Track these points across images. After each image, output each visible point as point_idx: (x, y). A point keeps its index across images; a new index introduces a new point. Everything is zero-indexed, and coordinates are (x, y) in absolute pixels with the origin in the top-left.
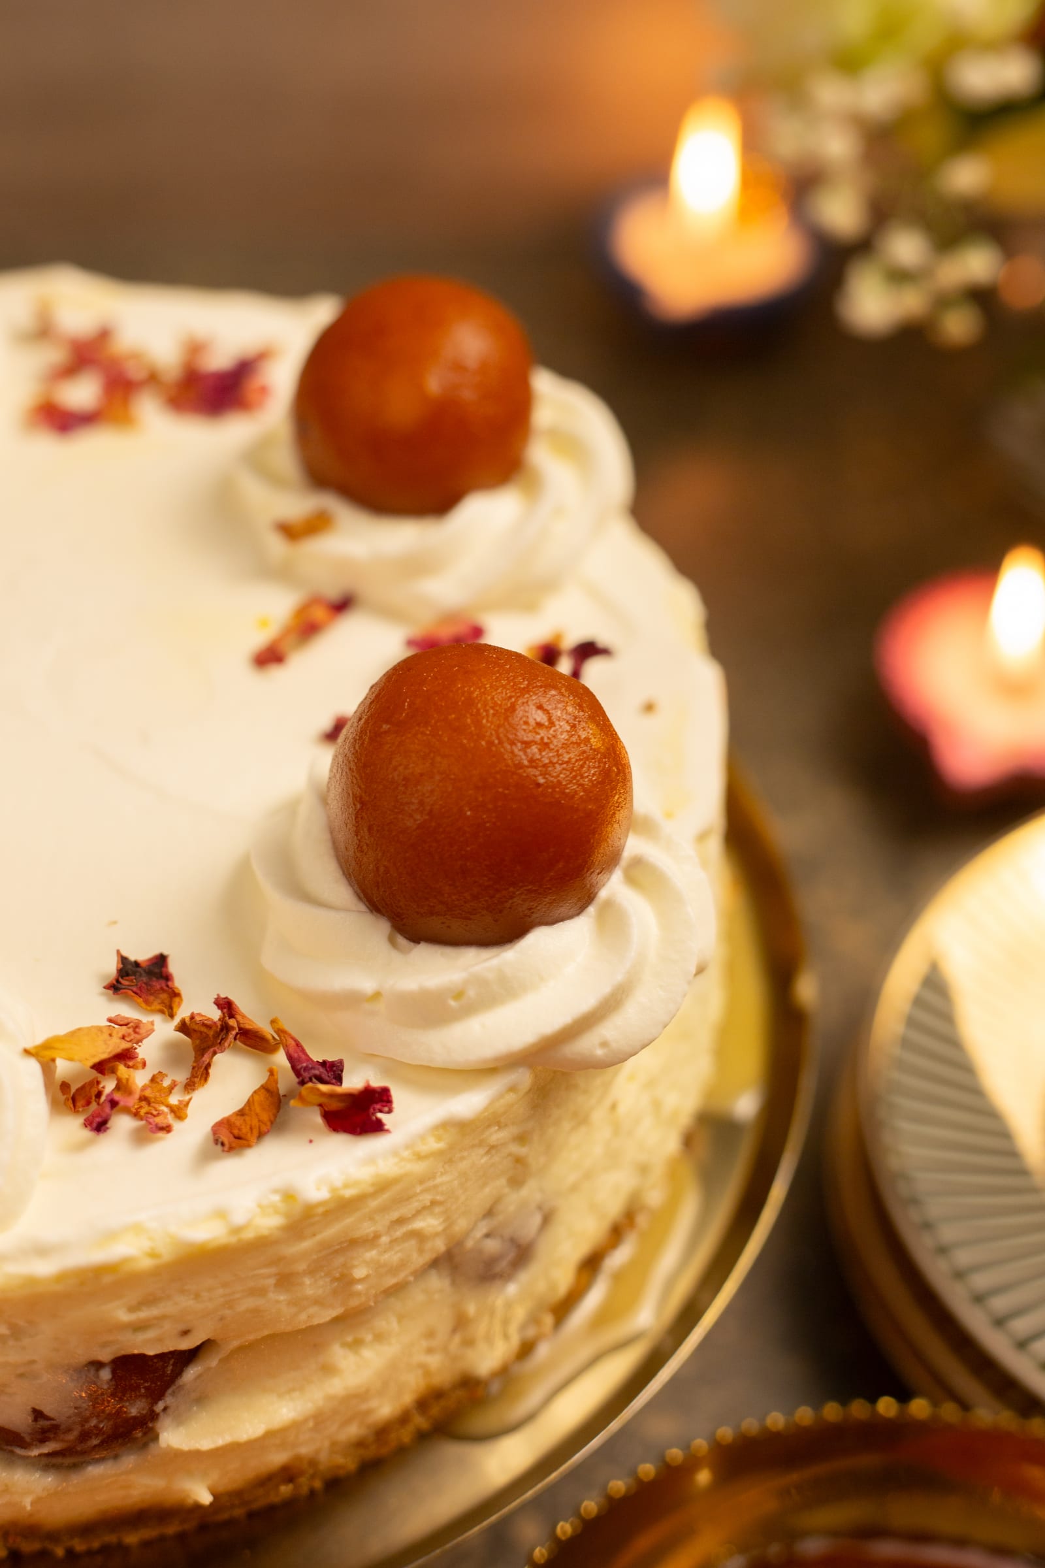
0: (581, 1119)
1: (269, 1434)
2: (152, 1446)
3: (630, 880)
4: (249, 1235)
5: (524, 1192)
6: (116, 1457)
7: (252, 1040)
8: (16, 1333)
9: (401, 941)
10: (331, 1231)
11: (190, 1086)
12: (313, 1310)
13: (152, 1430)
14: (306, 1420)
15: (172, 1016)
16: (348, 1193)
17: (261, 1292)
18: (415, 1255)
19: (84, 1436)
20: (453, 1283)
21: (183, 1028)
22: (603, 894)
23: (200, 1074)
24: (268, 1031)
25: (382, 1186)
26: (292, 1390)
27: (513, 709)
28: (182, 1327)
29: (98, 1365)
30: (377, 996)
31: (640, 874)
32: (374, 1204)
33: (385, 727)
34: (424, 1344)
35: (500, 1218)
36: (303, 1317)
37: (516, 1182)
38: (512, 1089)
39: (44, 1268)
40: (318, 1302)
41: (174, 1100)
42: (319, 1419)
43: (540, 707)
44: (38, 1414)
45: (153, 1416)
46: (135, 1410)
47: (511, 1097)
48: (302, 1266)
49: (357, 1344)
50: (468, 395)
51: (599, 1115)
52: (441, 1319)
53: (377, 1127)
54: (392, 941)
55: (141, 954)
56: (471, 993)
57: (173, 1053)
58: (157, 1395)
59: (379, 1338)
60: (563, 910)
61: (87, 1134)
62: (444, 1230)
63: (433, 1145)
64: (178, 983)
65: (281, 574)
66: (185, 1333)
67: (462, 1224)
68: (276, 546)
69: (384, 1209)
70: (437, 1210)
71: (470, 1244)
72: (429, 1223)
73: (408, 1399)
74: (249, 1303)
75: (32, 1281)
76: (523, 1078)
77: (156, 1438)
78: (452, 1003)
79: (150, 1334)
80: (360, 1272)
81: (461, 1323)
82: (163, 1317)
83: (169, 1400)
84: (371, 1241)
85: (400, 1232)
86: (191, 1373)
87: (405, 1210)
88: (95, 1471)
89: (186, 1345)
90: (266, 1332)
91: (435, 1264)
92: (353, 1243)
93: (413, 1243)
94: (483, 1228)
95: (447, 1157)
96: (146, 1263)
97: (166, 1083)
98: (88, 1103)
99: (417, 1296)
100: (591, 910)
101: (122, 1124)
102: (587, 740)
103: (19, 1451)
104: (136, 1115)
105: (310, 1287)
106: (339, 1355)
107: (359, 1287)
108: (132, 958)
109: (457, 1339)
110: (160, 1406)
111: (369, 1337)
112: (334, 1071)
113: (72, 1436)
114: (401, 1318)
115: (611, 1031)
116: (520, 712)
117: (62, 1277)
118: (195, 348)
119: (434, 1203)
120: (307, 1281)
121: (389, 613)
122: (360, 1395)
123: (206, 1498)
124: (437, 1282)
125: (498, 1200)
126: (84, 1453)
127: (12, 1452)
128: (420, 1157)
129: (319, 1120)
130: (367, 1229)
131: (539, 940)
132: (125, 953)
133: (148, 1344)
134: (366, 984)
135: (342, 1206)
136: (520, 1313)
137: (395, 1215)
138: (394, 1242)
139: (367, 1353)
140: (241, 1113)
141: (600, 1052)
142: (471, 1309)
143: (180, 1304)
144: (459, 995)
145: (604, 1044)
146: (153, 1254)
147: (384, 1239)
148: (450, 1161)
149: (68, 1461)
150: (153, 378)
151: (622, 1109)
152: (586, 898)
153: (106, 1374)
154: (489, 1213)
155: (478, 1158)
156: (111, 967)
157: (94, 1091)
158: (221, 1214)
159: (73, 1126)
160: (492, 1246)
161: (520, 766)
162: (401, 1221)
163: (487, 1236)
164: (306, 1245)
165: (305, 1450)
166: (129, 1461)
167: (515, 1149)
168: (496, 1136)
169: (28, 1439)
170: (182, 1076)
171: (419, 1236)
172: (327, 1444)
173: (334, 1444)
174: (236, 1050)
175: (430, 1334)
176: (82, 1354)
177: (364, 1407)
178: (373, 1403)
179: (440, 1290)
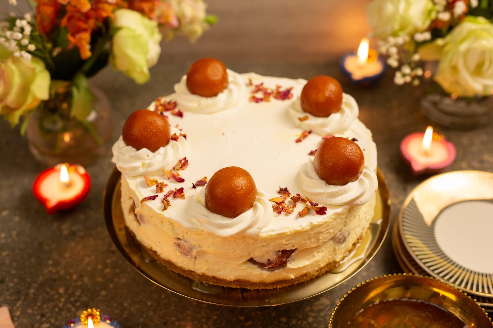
0: (355, 217)
1: (304, 267)
2: (286, 268)
3: (364, 176)
4: (305, 229)
5: (346, 228)
6: (280, 269)
7: (303, 201)
8: (268, 245)
9: (327, 184)
10: (317, 230)
11: (293, 207)
12: (313, 244)
13: (286, 264)
14: (310, 265)
15: (289, 197)
16: (320, 223)
17: (305, 240)
18: (329, 236)
19: (276, 264)
20: (334, 243)
21: (292, 198)
22: (360, 178)
23: (295, 206)
24: (306, 199)
25: (325, 223)
26: (308, 259)
27: (346, 147)
28: (293, 245)
29: (279, 251)
30: (324, 193)
31: (366, 175)
32: (324, 226)
33: (326, 150)
34: (329, 253)
35: (342, 232)
36: (311, 245)
37: (345, 226)
38: (345, 209)
39: (274, 233)
40: (314, 243)
41: (291, 209)
42: (312, 265)
43: (351, 147)
44: (269, 260)
45: (286, 261)
46: (284, 260)
47: (345, 210)
48: (312, 236)
49: (318, 252)
50: (332, 96)
51: (357, 217)
52: (331, 249)
53: (325, 213)
54: (326, 184)
55: (283, 187)
56: (339, 192)
57: (290, 202)
58: (288, 258)
59: (322, 251)
60: (354, 180)
61: (277, 214)
62: (334, 233)
63: (333, 217)
64: (290, 192)
65: (299, 127)
66: (293, 246)
67: (336, 232)
68: (298, 122)
69: (325, 227)
70: (333, 229)
71: (337, 236)
72: (331, 231)
73: (325, 263)
74: (303, 242)
75: (271, 235)
76: (347, 207)
77: (287, 266)
78: (336, 194)
79: (288, 246)
80: (321, 238)
81: (335, 250)
82: (290, 243)
83: (289, 259)
84: (322, 233)
85: (327, 232)
86: (293, 254)
87: (328, 228)
88: (276, 271)
89: (293, 249)
90: (305, 248)
91: (331, 239)
92: (320, 233)
93: (329, 234)
94: (339, 233)
95: (335, 219)
96: (289, 233)
97: (289, 207)
98: (277, 210)
99: (328, 244)
100: (358, 180)
101: (283, 213)
102: (358, 152)
103: (264, 267)
104: (285, 212)
105: (313, 240)
106: (315, 253)
107: (320, 241)
108: (282, 188)
109: (334, 253)
110: (288, 259)
111: (320, 251)
112: (317, 205)
113: (274, 264)
114: (326, 248)
115: (361, 200)
116: (347, 147)
117: (276, 235)
118: (278, 87)
119: (333, 227)
120: (313, 239)
121: (318, 134)
122: (318, 261)
123: (293, 277)
124: (331, 242)
125: (342, 228)
126: (274, 268)
127: (263, 268)
128: (331, 219)
129: (315, 213)
130: (322, 230)
131: (350, 185)
132: (281, 187)
133: (288, 248)
134: (322, 191)
135: (319, 226)
136: (343, 250)
137: (327, 228)
139: (320, 254)
140: (303, 211)
141: (360, 203)
142: (336, 248)
143: (293, 241)
144: (337, 193)
145: (360, 202)
146: (290, 232)
147: (325, 233)
148: (335, 220)
149: (272, 269)
150: (272, 93)
151: (361, 217)
152: (357, 178)
153: (280, 253)
154: (340, 231)
155: (339, 220)
156: (279, 190)
157: (279, 207)
158: (301, 226)
159: (275, 213)
160: (341, 237)
161: (348, 156)
162: (327, 230)
163: (340, 235)
164: (313, 232)
165: (309, 271)
166: (282, 269)
167: (345, 219)
168: (343, 217)
169: (266, 265)
170: (292, 206)
171: (330, 233)
173: (313, 270)
174: (300, 202)
175: (330, 252)
176: (277, 250)
177: (319, 264)
178: (320, 263)
179: (332, 244)
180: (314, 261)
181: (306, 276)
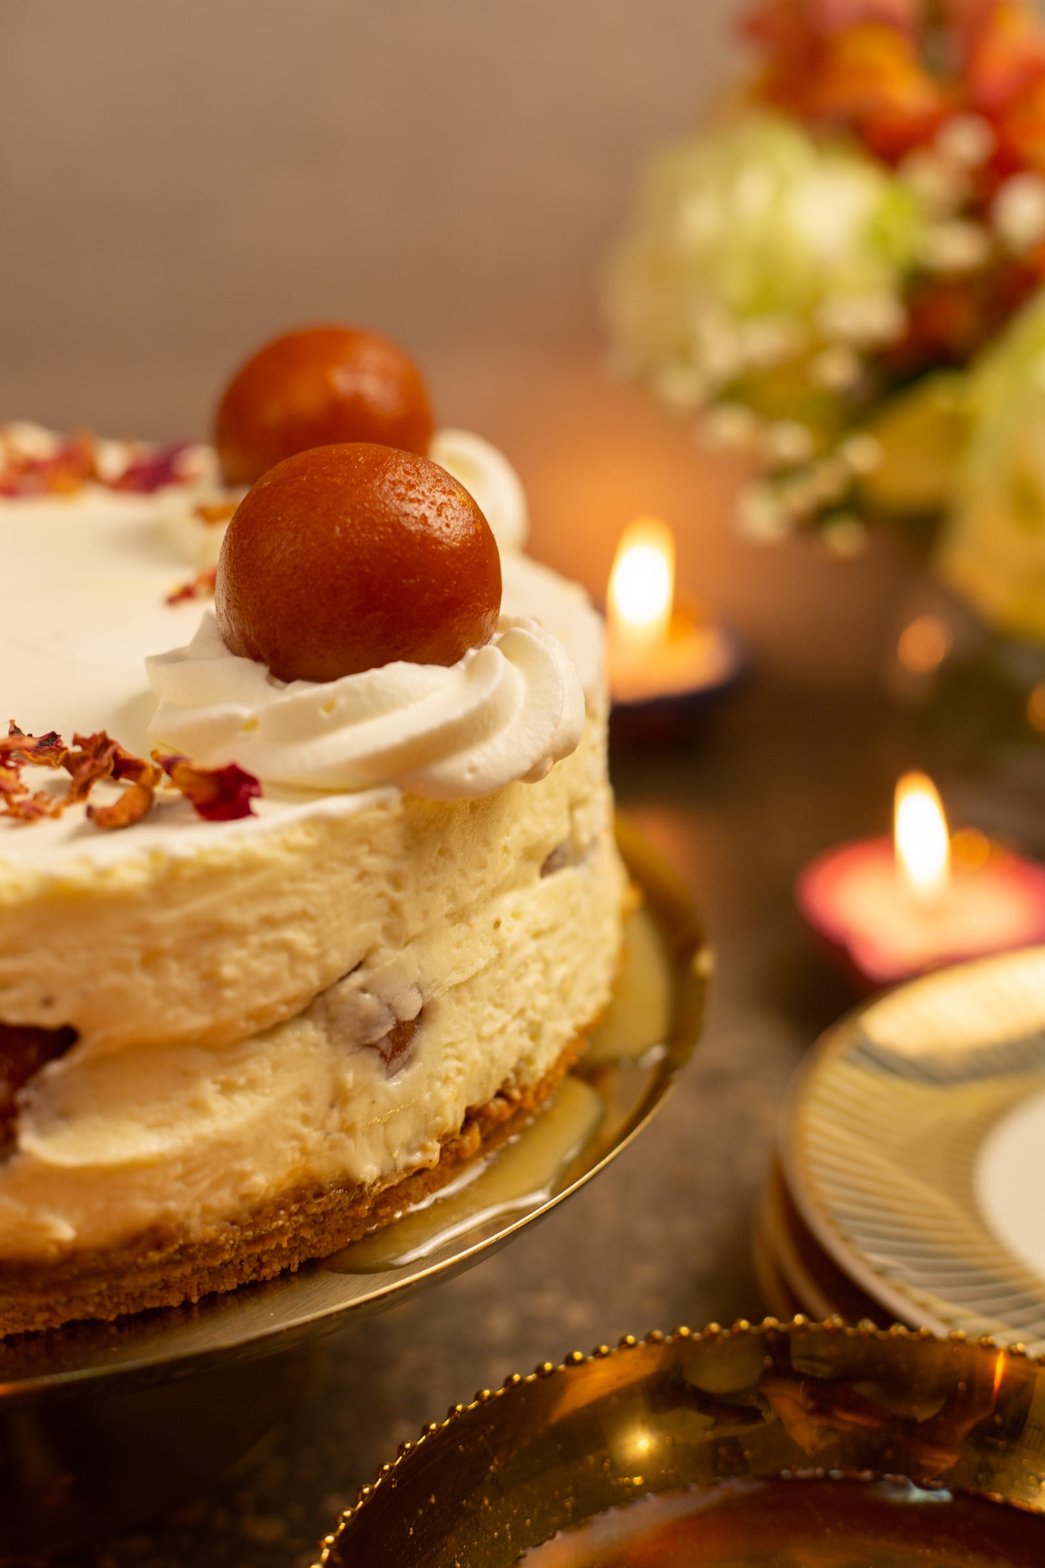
1: (135, 1165)
2: (13, 1160)
3: (508, 652)
5: (403, 954)
7: (133, 773)
9: (279, 683)
10: (198, 905)
11: (69, 799)
12: (181, 1010)
13: (11, 1129)
17: (123, 966)
18: (286, 977)
20: (330, 1040)
22: (474, 657)
23: (80, 794)
24: (149, 760)
30: (252, 722)
32: (241, 885)
34: (301, 1108)
35: (377, 970)
36: (170, 1014)
37: (392, 937)
38: (383, 806)
40: (185, 1000)
41: (52, 807)
42: (188, 1167)
45: (12, 1110)
47: (381, 815)
49: (228, 1088)
52: (317, 1081)
53: (247, 813)
54: (269, 682)
55: (38, 731)
56: (341, 701)
57: (54, 785)
59: (252, 1084)
62: (317, 959)
63: (300, 838)
66: (48, 1002)
67: (336, 960)
69: (253, 897)
70: (309, 924)
71: (345, 990)
72: (302, 940)
74: (112, 979)
76: (393, 798)
77: (16, 1144)
78: (323, 714)
79: (12, 997)
80: (229, 971)
81: (339, 1097)
82: (24, 976)
83: (31, 1095)
84: (239, 934)
85: (271, 936)
86: (54, 1069)
87: (276, 909)
89: (50, 1019)
91: (307, 1006)
92: (222, 931)
93: (282, 958)
94: (357, 978)
95: (316, 858)
96: (11, 896)
97: (46, 800)
99: (292, 1044)
104: (14, 815)
105: (179, 977)
106: (210, 1090)
107: (229, 994)
109: (335, 1118)
110: (22, 1096)
111: (241, 1081)
114: (275, 1067)
119: (304, 914)
120: (174, 967)
122: (233, 1148)
124: (314, 1034)
125: (371, 951)
128: (291, 848)
129: (193, 813)
130: (237, 917)
132: (15, 726)
134: (244, 711)
135: (208, 876)
136: (404, 1123)
137: (264, 909)
138: (264, 947)
139: (240, 1099)
140: (118, 807)
141: (469, 780)
142: (352, 1080)
143: (43, 959)
144: (330, 708)
145: (473, 770)
147: (254, 940)
148: (320, 867)
151: (508, 936)
154: (364, 963)
155: (348, 879)
160: (370, 1006)
162: (269, 922)
163: (364, 990)
164: (171, 915)
165: (172, 1205)
167: (389, 889)
168: (370, 860)
170: (61, 796)
171: (289, 949)
172: (197, 1208)
173: (205, 1208)
175: (306, 1098)
177: (237, 1166)
178: (247, 1165)
179: (316, 1045)
180: (201, 1139)
181: (159, 1246)
